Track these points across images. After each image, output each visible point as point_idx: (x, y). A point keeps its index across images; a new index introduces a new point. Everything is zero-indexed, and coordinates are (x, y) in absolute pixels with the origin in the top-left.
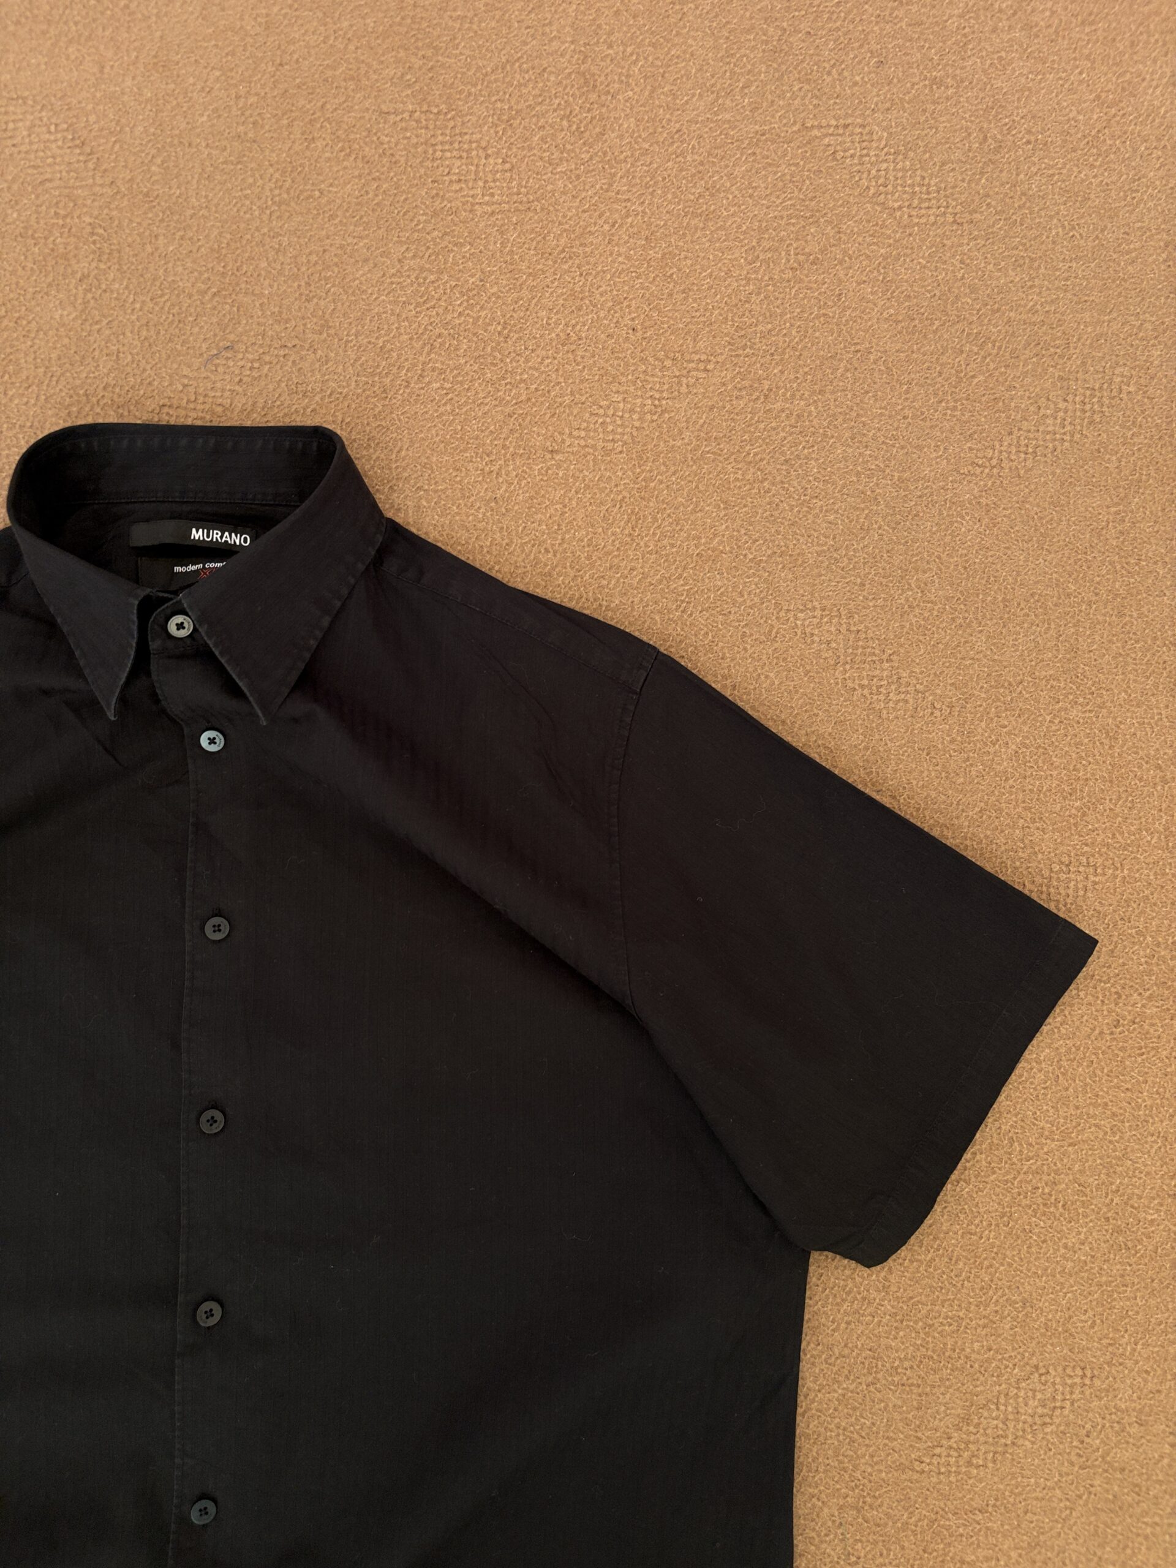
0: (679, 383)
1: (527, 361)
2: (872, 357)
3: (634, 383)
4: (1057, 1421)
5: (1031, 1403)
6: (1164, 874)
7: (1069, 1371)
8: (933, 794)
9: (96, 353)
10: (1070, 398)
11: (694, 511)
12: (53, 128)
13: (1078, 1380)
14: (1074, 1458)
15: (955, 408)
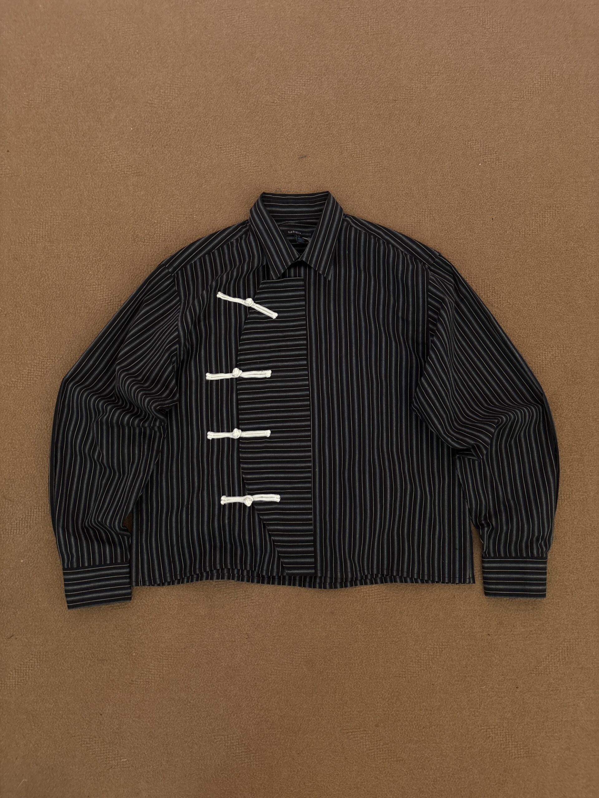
0: (431, 79)
1: (386, 75)
2: (485, 69)
3: (418, 80)
4: (557, 360)
5: (549, 355)
6: (578, 208)
7: (559, 346)
8: (510, 190)
9: (263, 80)
10: (542, 78)
11: (437, 115)
12: (245, 17)
13: (562, 348)
14: (562, 370)
15: (509, 82)
